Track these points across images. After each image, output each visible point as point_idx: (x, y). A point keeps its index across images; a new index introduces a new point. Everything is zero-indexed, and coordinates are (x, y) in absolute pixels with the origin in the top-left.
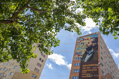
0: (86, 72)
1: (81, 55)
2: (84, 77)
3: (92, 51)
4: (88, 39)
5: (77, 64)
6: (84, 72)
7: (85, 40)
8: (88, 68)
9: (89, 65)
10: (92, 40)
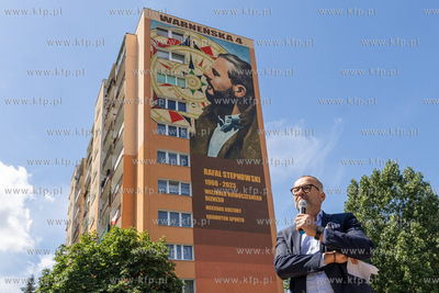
0: (222, 200)
1: (189, 120)
2: (216, 217)
3: (236, 116)
4: (207, 50)
5: (173, 156)
6: (214, 199)
7: (196, 47)
8: (226, 184)
9: (234, 176)
10: (230, 66)
